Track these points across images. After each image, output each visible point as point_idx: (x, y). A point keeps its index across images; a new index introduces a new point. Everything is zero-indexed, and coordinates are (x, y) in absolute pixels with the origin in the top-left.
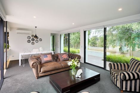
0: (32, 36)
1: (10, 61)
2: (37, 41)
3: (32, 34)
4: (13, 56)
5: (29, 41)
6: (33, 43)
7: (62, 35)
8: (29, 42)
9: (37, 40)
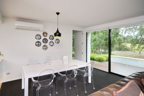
0: (43, 34)
1: (3, 84)
2: (52, 44)
3: (44, 31)
4: (8, 74)
5: (38, 44)
6: (45, 48)
7: (89, 33)
8: (38, 46)
9: (53, 42)
